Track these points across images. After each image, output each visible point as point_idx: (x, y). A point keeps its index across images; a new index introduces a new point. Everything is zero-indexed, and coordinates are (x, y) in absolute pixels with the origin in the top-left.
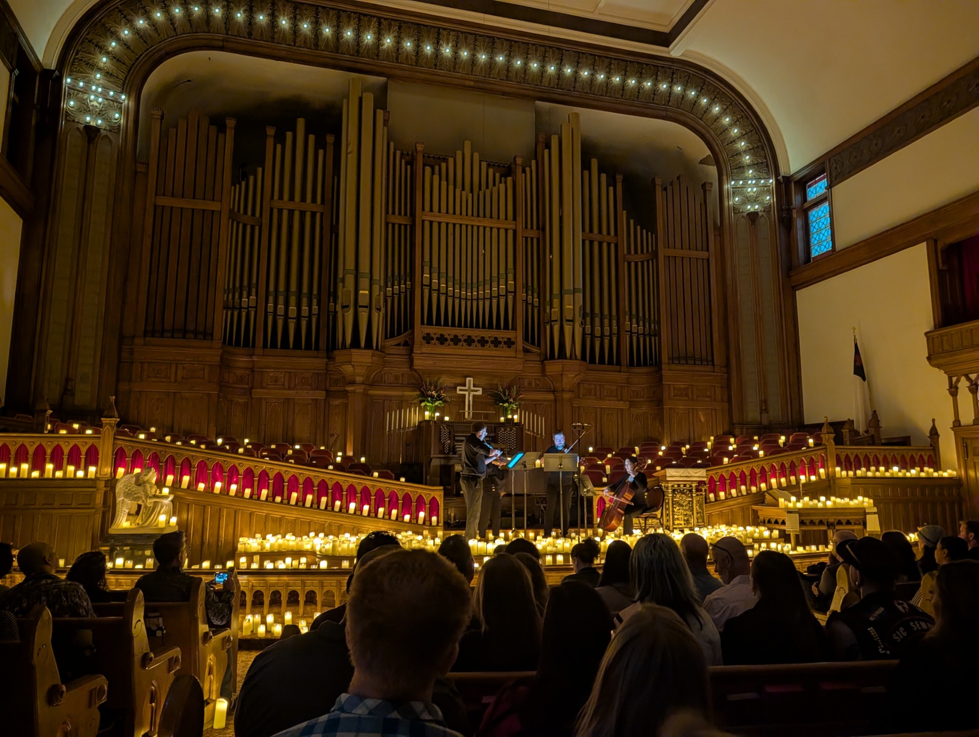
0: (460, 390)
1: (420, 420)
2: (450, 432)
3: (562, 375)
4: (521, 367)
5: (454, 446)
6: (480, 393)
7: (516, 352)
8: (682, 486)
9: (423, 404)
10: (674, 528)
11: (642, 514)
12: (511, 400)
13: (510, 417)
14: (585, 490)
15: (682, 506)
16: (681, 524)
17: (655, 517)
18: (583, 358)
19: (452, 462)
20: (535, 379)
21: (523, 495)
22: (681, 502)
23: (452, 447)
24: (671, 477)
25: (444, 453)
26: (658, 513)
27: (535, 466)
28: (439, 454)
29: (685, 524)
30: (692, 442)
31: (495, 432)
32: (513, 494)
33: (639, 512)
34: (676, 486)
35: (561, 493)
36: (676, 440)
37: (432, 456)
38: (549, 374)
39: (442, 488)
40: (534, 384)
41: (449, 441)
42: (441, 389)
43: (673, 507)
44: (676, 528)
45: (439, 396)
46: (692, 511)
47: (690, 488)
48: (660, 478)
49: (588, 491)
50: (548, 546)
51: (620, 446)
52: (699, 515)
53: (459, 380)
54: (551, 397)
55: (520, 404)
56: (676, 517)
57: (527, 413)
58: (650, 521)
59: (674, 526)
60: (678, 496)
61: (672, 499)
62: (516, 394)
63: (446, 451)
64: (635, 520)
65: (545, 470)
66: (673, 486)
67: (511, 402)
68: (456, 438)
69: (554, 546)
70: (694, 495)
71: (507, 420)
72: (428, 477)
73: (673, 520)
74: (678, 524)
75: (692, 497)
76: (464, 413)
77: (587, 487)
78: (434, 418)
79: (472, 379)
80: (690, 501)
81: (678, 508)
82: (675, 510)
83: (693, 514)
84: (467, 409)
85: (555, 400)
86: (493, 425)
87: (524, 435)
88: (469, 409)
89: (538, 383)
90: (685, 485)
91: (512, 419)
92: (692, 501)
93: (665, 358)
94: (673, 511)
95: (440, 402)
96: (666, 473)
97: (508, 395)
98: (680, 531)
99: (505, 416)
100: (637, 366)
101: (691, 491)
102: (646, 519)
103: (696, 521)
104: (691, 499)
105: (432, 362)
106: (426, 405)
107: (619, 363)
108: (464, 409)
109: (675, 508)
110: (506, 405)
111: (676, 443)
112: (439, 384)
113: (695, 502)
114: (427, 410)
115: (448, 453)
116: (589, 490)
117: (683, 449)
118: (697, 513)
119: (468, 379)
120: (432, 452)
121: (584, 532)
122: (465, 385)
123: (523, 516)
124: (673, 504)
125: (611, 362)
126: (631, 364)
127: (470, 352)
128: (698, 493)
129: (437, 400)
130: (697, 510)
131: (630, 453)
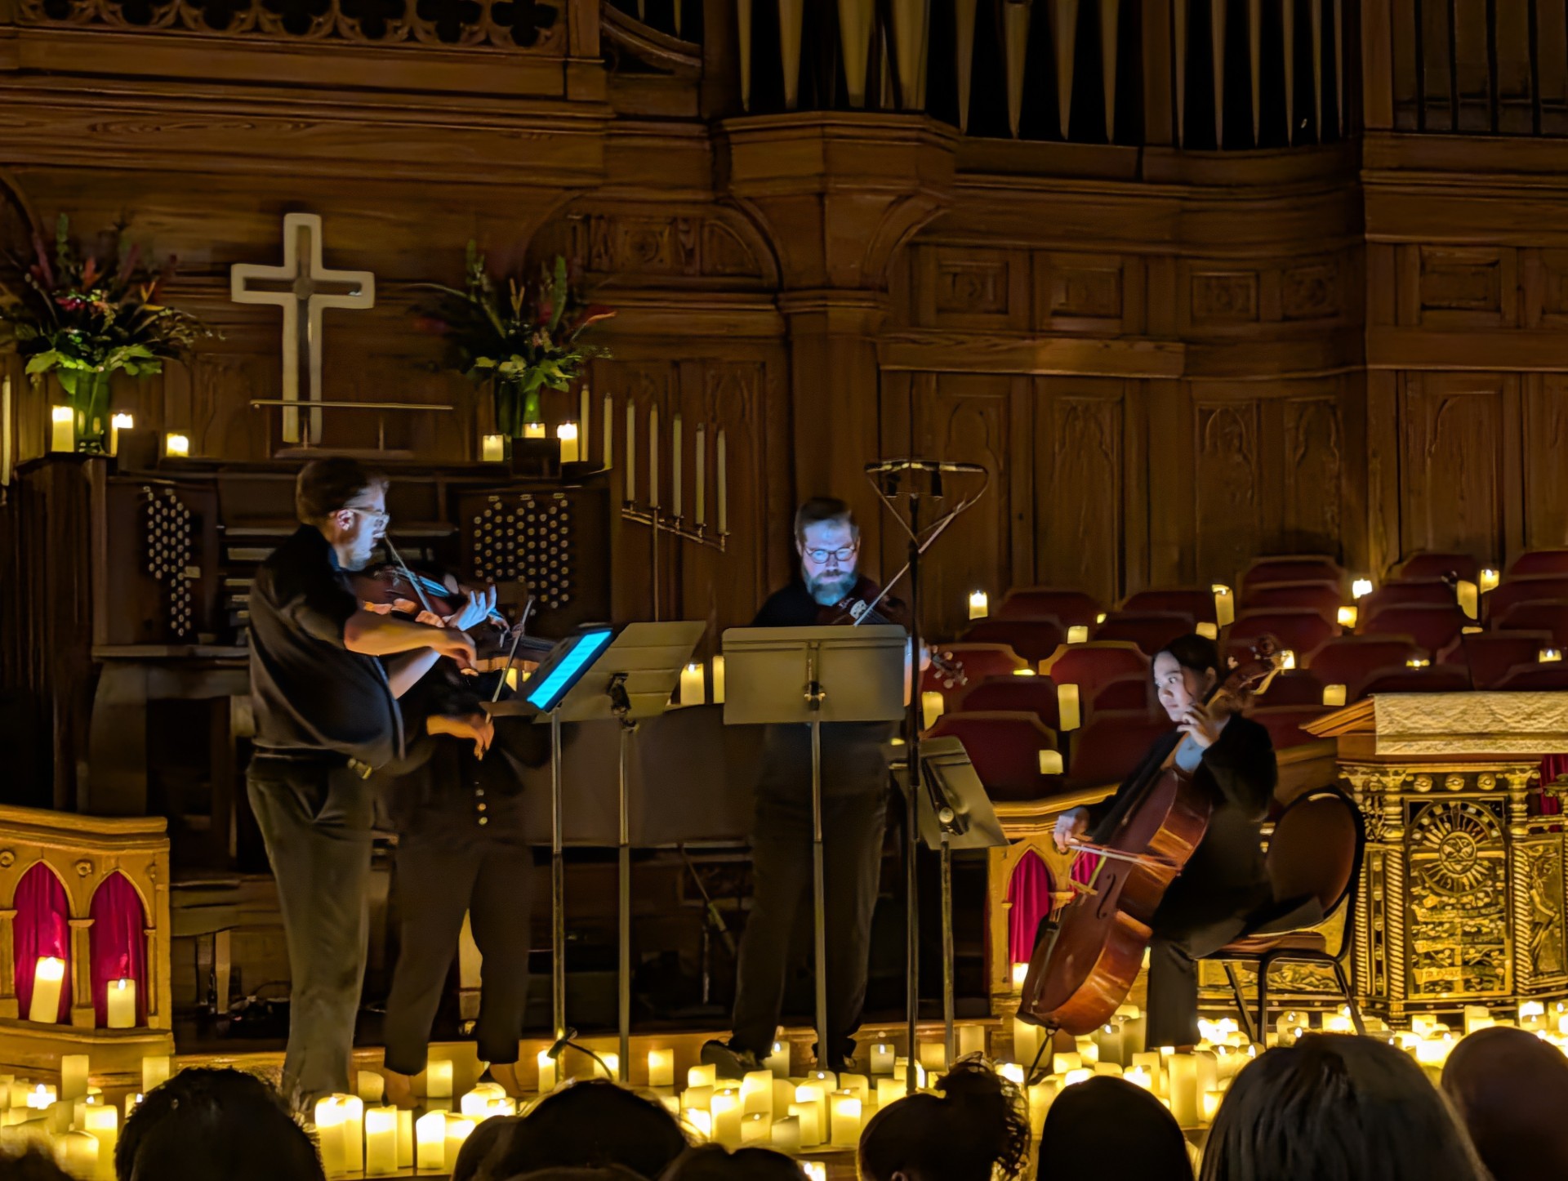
0: (252, 284)
1: (28, 453)
2: (196, 521)
3: (821, 195)
4: (591, 154)
5: (225, 593)
6: (363, 300)
7: (565, 65)
8: (1455, 785)
9: (38, 364)
10: (1408, 1007)
11: (1243, 935)
12: (543, 340)
13: (535, 431)
14: (946, 818)
15: (1455, 888)
16: (1449, 986)
17: (1312, 952)
18: (940, 103)
19: (213, 685)
20: (673, 221)
21: (610, 855)
22: (1451, 869)
23: (209, 601)
24: (1399, 737)
25: (170, 638)
26: (1331, 930)
27: (676, 695)
28: (137, 643)
29: (1468, 985)
30: (1513, 555)
31: (454, 517)
32: (557, 847)
33: (1233, 925)
34: (1424, 786)
35: (819, 836)
36: (1431, 547)
37: (97, 652)
38: (747, 191)
39: (159, 824)
40: (666, 253)
41: (194, 572)
42: (142, 276)
43: (1407, 896)
44: (1421, 1007)
45: (129, 317)
46: (1507, 914)
47: (1500, 796)
48: (1341, 747)
49: (960, 825)
50: (748, 1116)
51: (1134, 584)
52: (1543, 934)
53: (241, 228)
54: (761, 319)
55: (589, 364)
56: (1421, 946)
57: (631, 412)
58: (1286, 974)
59: (1414, 998)
60: (1435, 838)
61: (1405, 856)
62: (570, 305)
63: (181, 624)
64: (1209, 971)
65: (729, 719)
66: (1407, 787)
67: (540, 349)
68: (236, 554)
69: (780, 1114)
70: (1517, 832)
71: (518, 447)
72: (82, 769)
73: (1408, 967)
74: (1433, 986)
75: (1507, 838)
76: (277, 413)
77: (957, 801)
78: (104, 439)
79: (314, 221)
80: (1495, 862)
81: (1431, 901)
82: (1420, 913)
83: (1511, 930)
84: (290, 390)
85: (786, 341)
86: (443, 481)
87: (616, 529)
88: (304, 391)
89: (689, 241)
90: (1471, 782)
91: (551, 445)
92: (1508, 865)
93: (1378, 105)
94: (1408, 918)
95: (137, 350)
96: (1371, 716)
97: (526, 311)
98: (1441, 1019)
99: (511, 426)
100: (1227, 146)
101: (1502, 810)
102: (1264, 961)
103: (1525, 965)
104: (1501, 854)
105: (79, 125)
106: (54, 370)
107: (1131, 130)
108: (278, 393)
109: (1420, 899)
110: (513, 366)
111: (1425, 561)
112: (125, 248)
113: (1521, 866)
114: (64, 399)
115: (191, 638)
116: (966, 818)
117: (1467, 592)
118: (1535, 926)
119: (292, 222)
120: (100, 633)
121: (937, 1040)
122: (277, 259)
123: (614, 965)
124: (1408, 882)
125: (1087, 127)
126: (1198, 136)
127: (301, 67)
128: (1543, 821)
129: (118, 341)
130: (1533, 911)
131: (1188, 616)
